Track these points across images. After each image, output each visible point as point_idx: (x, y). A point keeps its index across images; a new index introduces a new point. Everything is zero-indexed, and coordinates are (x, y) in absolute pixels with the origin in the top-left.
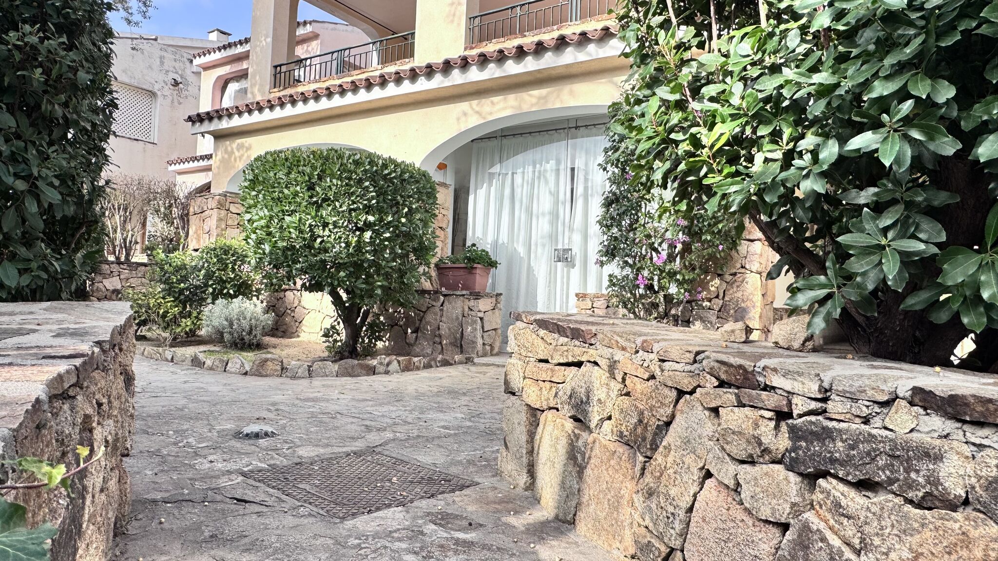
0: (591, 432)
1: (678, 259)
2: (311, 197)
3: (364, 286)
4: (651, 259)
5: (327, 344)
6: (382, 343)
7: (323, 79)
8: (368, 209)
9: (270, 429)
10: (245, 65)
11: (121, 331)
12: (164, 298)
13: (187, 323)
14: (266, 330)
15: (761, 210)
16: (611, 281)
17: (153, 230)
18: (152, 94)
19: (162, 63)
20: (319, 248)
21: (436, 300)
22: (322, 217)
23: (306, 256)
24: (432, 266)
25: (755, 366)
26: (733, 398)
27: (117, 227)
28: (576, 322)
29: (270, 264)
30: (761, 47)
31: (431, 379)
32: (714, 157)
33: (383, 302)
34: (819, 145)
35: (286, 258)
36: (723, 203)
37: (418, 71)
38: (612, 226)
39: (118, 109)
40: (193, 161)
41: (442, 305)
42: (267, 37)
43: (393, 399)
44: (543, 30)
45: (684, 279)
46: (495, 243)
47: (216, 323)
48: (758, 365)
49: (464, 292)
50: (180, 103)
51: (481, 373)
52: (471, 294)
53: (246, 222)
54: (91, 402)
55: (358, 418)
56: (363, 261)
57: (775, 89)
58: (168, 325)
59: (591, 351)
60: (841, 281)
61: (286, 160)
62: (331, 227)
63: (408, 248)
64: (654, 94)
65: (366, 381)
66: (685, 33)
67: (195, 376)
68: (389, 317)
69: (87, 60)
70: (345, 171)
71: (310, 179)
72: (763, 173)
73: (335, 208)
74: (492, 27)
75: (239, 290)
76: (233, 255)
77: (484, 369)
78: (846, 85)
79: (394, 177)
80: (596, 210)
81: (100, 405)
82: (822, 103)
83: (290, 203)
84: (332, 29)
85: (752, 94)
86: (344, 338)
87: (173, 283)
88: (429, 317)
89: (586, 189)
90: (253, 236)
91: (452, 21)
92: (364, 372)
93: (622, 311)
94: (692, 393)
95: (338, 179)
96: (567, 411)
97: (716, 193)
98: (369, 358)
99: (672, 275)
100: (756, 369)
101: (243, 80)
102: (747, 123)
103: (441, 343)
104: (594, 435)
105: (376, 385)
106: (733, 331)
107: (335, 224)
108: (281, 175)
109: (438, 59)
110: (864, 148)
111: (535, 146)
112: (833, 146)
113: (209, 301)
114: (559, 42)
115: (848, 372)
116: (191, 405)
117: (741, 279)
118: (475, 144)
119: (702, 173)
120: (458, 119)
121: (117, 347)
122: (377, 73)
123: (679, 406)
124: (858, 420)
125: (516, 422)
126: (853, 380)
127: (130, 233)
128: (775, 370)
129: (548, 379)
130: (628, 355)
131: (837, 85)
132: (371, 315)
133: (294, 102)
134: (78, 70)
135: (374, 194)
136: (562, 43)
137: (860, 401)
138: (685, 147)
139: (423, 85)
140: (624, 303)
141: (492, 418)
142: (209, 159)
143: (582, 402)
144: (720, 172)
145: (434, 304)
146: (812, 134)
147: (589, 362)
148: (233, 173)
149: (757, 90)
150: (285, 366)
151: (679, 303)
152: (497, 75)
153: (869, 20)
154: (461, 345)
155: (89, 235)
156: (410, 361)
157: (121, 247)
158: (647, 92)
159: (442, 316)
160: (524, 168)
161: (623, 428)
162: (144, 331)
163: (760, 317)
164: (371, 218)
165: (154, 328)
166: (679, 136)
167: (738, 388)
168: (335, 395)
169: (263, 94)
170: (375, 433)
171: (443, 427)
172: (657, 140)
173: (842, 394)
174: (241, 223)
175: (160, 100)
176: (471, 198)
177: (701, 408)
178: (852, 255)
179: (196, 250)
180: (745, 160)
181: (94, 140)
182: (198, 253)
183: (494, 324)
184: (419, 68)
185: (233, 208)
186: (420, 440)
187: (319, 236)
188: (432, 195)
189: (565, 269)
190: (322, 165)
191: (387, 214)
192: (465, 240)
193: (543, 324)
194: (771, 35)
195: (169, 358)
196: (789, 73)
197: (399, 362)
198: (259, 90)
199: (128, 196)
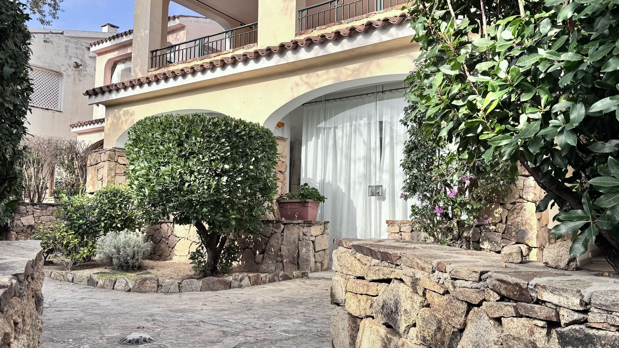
0: (400, 337)
1: (467, 192)
2: (181, 151)
3: (222, 219)
4: (445, 192)
5: (193, 265)
6: (237, 263)
7: (189, 60)
8: (225, 160)
9: (146, 336)
10: (129, 50)
11: (33, 264)
12: (66, 232)
13: (84, 251)
14: (146, 255)
15: (527, 159)
16: (413, 211)
17: (59, 178)
18: (59, 74)
19: (67, 51)
20: (187, 191)
21: (278, 227)
22: (189, 166)
23: (176, 197)
24: (274, 201)
25: (528, 284)
26: (512, 310)
27: (32, 177)
28: (385, 247)
29: (149, 204)
30: (520, 34)
31: (274, 291)
32: (488, 118)
33: (237, 230)
34: (569, 108)
35: (161, 198)
36: (497, 153)
37: (260, 53)
38: (412, 167)
39: (33, 92)
40: (90, 124)
41: (282, 232)
42: (145, 29)
43: (245, 309)
44: (355, 18)
45: (472, 208)
46: (323, 182)
47: (107, 250)
48: (531, 283)
49: (300, 221)
50: (80, 81)
51: (314, 285)
52: (305, 223)
53: (130, 172)
54: (9, 322)
55: (217, 325)
56: (221, 200)
57: (533, 65)
58: (70, 252)
59: (398, 271)
60: (594, 213)
61: (161, 123)
62: (196, 174)
63: (255, 189)
64: (439, 71)
65: (223, 294)
66: (462, 22)
67: (90, 293)
68: (242, 242)
69: (10, 57)
70: (206, 131)
71: (179, 137)
72: (526, 130)
73: (199, 160)
74: (316, 17)
75: (125, 224)
76: (120, 197)
77: (316, 281)
78: (588, 61)
79: (244, 135)
80: (400, 156)
81: (16, 324)
82: (570, 75)
83: (164, 156)
84: (195, 22)
85: (515, 69)
86: (206, 259)
87: (73, 220)
88: (273, 241)
89: (392, 138)
90: (136, 182)
91: (286, 14)
92: (223, 287)
93: (424, 234)
94: (479, 305)
95: (201, 137)
96: (380, 319)
97: (490, 146)
98: (226, 275)
99: (463, 205)
100: (530, 287)
101: (128, 61)
102: (513, 91)
103: (282, 262)
104: (403, 339)
105: (232, 297)
106: (511, 254)
107: (199, 172)
108: (157, 135)
109: (275, 43)
110: (605, 110)
111: (351, 107)
112: (581, 109)
113: (102, 233)
114: (368, 27)
115: (603, 289)
116: (87, 318)
117: (519, 207)
118: (305, 107)
119: (479, 130)
120: (292, 89)
121: (30, 278)
122: (230, 55)
123: (470, 316)
124: (613, 329)
125: (341, 327)
126: (607, 295)
127: (42, 181)
128: (544, 287)
129: (365, 293)
130: (426, 274)
131: (581, 62)
132: (227, 241)
133: (166, 79)
134: (4, 65)
135: (229, 148)
136: (370, 28)
137: (614, 313)
138: (464, 111)
139: (264, 63)
140: (425, 228)
141: (323, 323)
142: (102, 122)
143: (392, 312)
144: (493, 129)
145: (277, 231)
146: (564, 99)
147: (396, 279)
148: (120, 133)
149: (519, 66)
150: (160, 284)
151: (470, 227)
152: (320, 54)
153: (603, 11)
154: (298, 263)
155: (10, 188)
156: (258, 276)
157: (35, 192)
158: (433, 69)
159: (282, 240)
160: (343, 124)
161: (426, 333)
162: (51, 257)
163: (537, 237)
164: (227, 166)
165: (59, 255)
166: (460, 103)
167: (516, 301)
168: (199, 306)
169: (143, 73)
170: (231, 338)
171: (284, 331)
172: (442, 106)
173: (600, 307)
174: (127, 172)
175: (65, 78)
176: (303, 148)
177: (487, 318)
178: (602, 194)
179: (92, 193)
180: (512, 120)
181: (15, 116)
182: (93, 196)
183: (323, 245)
184: (261, 50)
185: (121, 161)
186: (266, 343)
187: (187, 181)
188: (273, 147)
189: (378, 202)
190: (189, 127)
191: (238, 163)
192: (299, 180)
193: (359, 249)
194: (528, 23)
195: (71, 279)
196: (542, 52)
197: (249, 278)
198: (140, 70)
199: (40, 153)
